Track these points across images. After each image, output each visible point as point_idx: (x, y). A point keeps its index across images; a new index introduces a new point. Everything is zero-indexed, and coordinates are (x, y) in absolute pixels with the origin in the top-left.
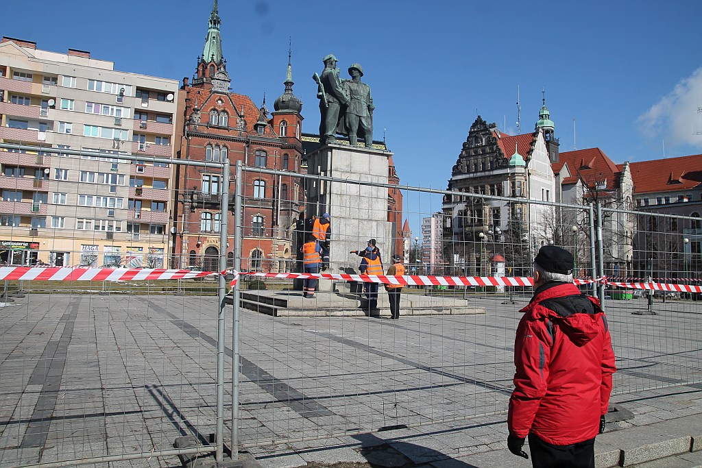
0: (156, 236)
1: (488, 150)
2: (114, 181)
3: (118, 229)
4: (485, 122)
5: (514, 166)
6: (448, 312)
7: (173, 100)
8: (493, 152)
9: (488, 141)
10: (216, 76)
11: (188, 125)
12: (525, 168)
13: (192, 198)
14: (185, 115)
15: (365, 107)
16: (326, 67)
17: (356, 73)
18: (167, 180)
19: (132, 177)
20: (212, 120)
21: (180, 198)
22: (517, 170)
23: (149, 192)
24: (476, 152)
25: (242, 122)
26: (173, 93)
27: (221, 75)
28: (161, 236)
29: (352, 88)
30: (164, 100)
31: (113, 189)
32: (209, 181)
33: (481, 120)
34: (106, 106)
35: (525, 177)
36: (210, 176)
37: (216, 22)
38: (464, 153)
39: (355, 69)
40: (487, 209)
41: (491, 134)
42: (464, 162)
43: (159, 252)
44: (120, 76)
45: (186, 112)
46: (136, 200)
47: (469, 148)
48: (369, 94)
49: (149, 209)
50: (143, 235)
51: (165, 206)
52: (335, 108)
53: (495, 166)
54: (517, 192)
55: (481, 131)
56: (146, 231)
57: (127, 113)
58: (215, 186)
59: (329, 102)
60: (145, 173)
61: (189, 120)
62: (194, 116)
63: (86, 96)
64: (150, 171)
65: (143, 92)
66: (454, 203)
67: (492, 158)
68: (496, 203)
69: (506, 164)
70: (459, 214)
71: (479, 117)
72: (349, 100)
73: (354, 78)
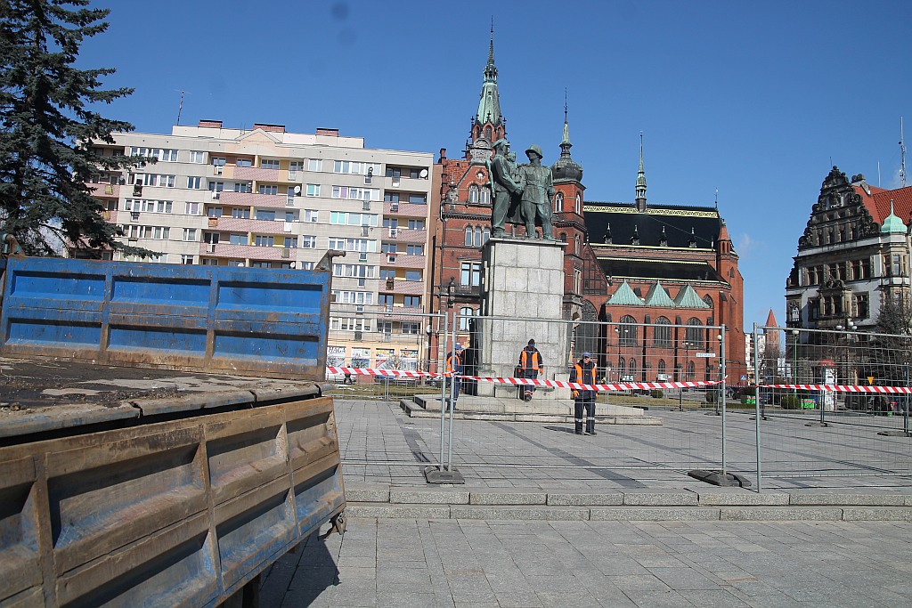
0: (411, 337)
1: (848, 212)
2: (362, 272)
3: (367, 328)
4: (843, 174)
5: (888, 234)
7: (427, 176)
8: (856, 216)
9: (848, 201)
10: (475, 145)
11: (444, 205)
12: (907, 235)
13: (449, 291)
14: (441, 193)
15: (542, 192)
16: (496, 153)
17: (533, 156)
18: (421, 271)
19: (382, 268)
20: (471, 196)
21: (436, 291)
22: (893, 239)
23: (402, 286)
26: (427, 168)
27: (480, 143)
28: (415, 336)
29: (528, 172)
30: (418, 176)
31: (362, 281)
32: (469, 270)
33: (837, 173)
34: (354, 189)
35: (907, 248)
36: (470, 264)
37: (491, 73)
38: (814, 219)
39: (532, 151)
40: (848, 296)
41: (853, 190)
42: (815, 230)
43: (413, 355)
44: (369, 154)
45: (441, 189)
46: (386, 294)
47: (822, 212)
49: (402, 305)
50: (397, 335)
51: (420, 302)
53: (859, 234)
54: (893, 270)
55: (838, 187)
56: (399, 331)
57: (376, 196)
58: (476, 276)
59: (497, 191)
60: (396, 264)
61: (446, 199)
62: (451, 193)
63: (333, 180)
64: (404, 259)
65: (393, 170)
66: (802, 287)
67: (855, 224)
68: (862, 287)
69: (876, 231)
70: (809, 303)
71: (835, 168)
72: (520, 187)
73: (531, 160)
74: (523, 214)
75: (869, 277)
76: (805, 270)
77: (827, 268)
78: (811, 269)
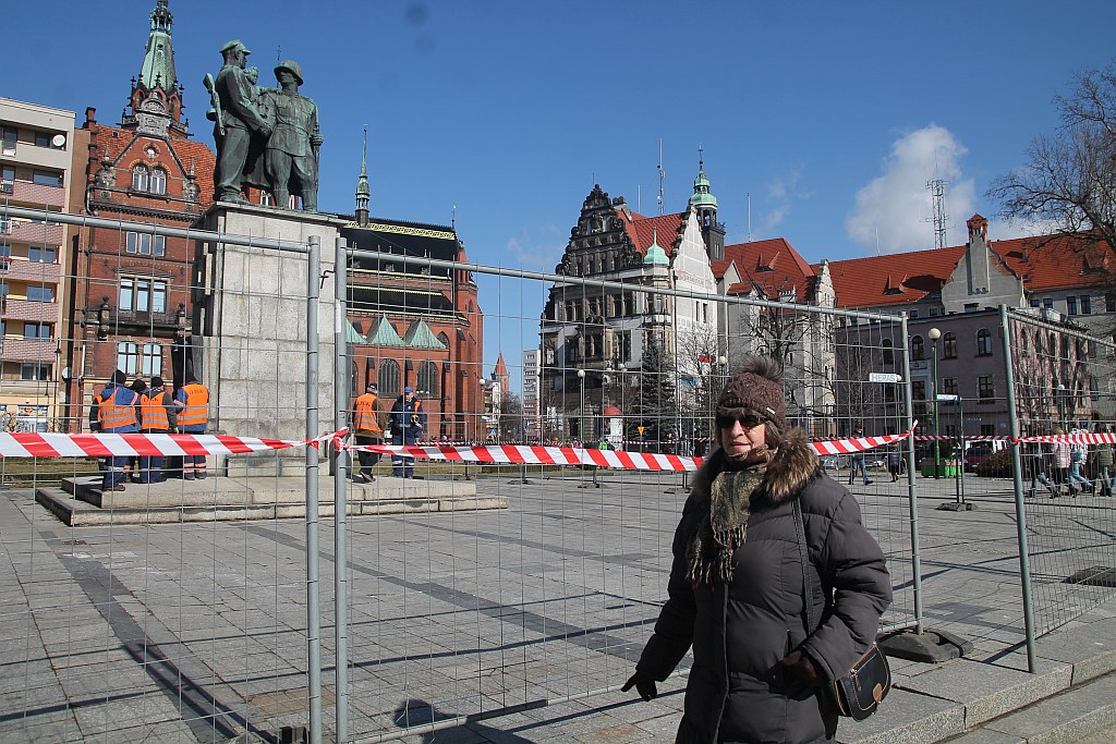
0: (33, 384)
1: (610, 239)
4: (606, 194)
5: (652, 266)
6: (434, 507)
7: (64, 145)
8: (618, 243)
9: (611, 225)
10: (143, 107)
11: (92, 189)
12: (669, 268)
13: (100, 318)
14: (88, 172)
15: (303, 138)
16: (225, 63)
17: (288, 78)
18: (54, 286)
20: (137, 181)
21: (79, 317)
22: (657, 271)
23: (20, 308)
24: (592, 243)
25: (193, 188)
26: (64, 134)
27: (152, 105)
28: (43, 384)
29: (279, 103)
30: (48, 144)
32: (132, 288)
33: (600, 192)
35: (669, 282)
36: (133, 279)
37: (164, 20)
38: (573, 244)
39: (287, 70)
40: (609, 335)
41: (616, 214)
42: (574, 258)
43: (40, 412)
45: (88, 166)
47: (581, 237)
48: (313, 115)
49: (21, 337)
50: (11, 382)
51: (52, 332)
52: (239, 136)
53: (621, 265)
54: (656, 307)
55: (600, 209)
56: (15, 376)
58: (142, 296)
59: (227, 126)
60: (11, 274)
61: (95, 182)
62: (103, 174)
64: (23, 267)
65: (5, 130)
66: (559, 324)
67: (617, 253)
68: (624, 324)
69: (638, 261)
70: (566, 343)
71: (596, 186)
72: (269, 122)
73: (285, 86)
74: (269, 170)
75: (631, 314)
76: (562, 304)
77: (586, 303)
78: (568, 303)
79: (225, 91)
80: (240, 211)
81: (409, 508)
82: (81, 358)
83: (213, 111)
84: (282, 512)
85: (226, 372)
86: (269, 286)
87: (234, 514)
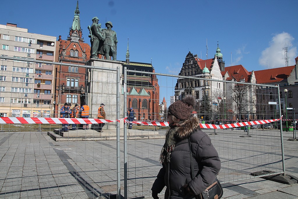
0: (47, 105)
1: (193, 66)
2: (27, 81)
3: (29, 102)
4: (192, 54)
5: (205, 73)
6: (147, 138)
7: (54, 45)
8: (196, 67)
9: (194, 62)
10: (73, 35)
11: (60, 56)
12: (210, 73)
13: (62, 88)
14: (59, 52)
15: (113, 41)
16: (93, 23)
17: (109, 26)
18: (51, 81)
19: (35, 79)
20: (71, 54)
21: (57, 88)
22: (206, 74)
23: (43, 86)
24: (188, 67)
25: (85, 55)
26: (54, 42)
27: (75, 34)
28: (49, 105)
30: (50, 45)
31: (27, 84)
32: (70, 81)
33: (190, 53)
34: (24, 48)
35: (210, 77)
36: (70, 79)
37: (77, 13)
38: (183, 67)
39: (109, 24)
40: (193, 92)
41: (195, 59)
42: (184, 71)
43: (48, 112)
44: (30, 35)
45: (59, 50)
46: (37, 90)
47: (185, 65)
48: (115, 35)
49: (44, 93)
50: (40, 105)
51: (51, 92)
53: (196, 73)
54: (206, 84)
55: (191, 58)
56: (42, 103)
57: (33, 51)
58: (72, 83)
59: (94, 39)
60: (41, 78)
61: (61, 54)
62: (63, 52)
63: (14, 44)
64: (44, 76)
65: (40, 42)
66: (180, 89)
67: (195, 70)
68: (197, 89)
69: (201, 72)
70: (182, 94)
71: (190, 52)
72: (104, 37)
73: (108, 28)
74: (104, 50)
75: (199, 86)
76: (181, 84)
77: (187, 83)
79: (93, 30)
80: (97, 60)
81: (141, 138)
82: (58, 99)
83: (90, 35)
84: (108, 139)
85: (94, 102)
86: (104, 80)
87: (96, 139)
